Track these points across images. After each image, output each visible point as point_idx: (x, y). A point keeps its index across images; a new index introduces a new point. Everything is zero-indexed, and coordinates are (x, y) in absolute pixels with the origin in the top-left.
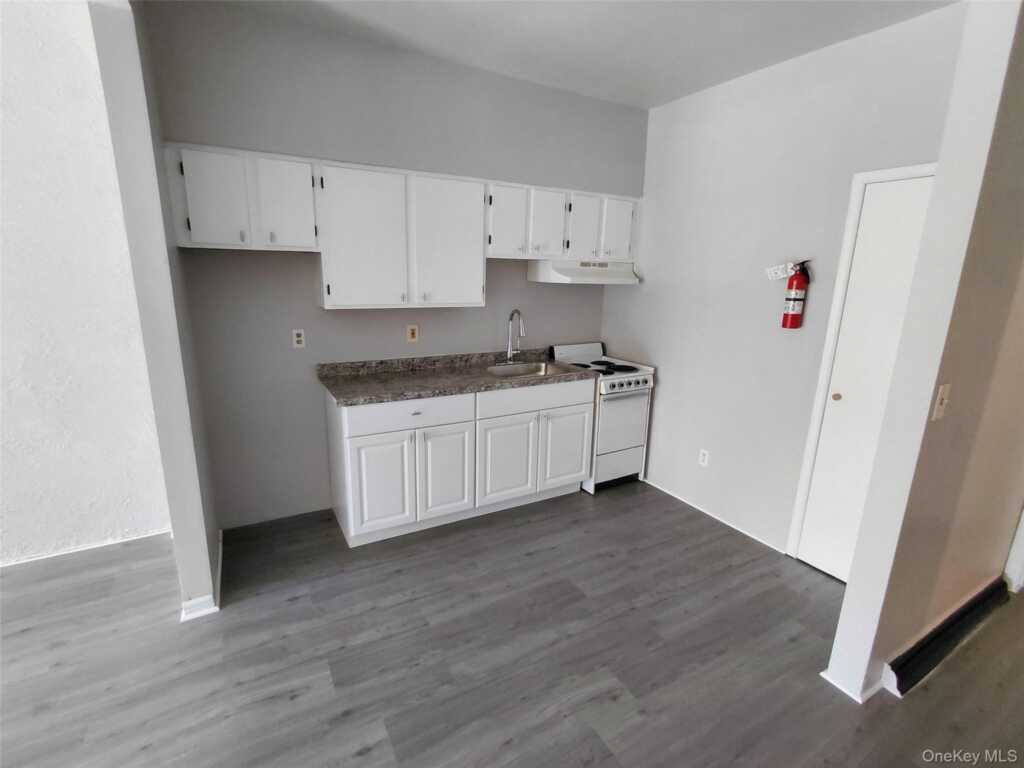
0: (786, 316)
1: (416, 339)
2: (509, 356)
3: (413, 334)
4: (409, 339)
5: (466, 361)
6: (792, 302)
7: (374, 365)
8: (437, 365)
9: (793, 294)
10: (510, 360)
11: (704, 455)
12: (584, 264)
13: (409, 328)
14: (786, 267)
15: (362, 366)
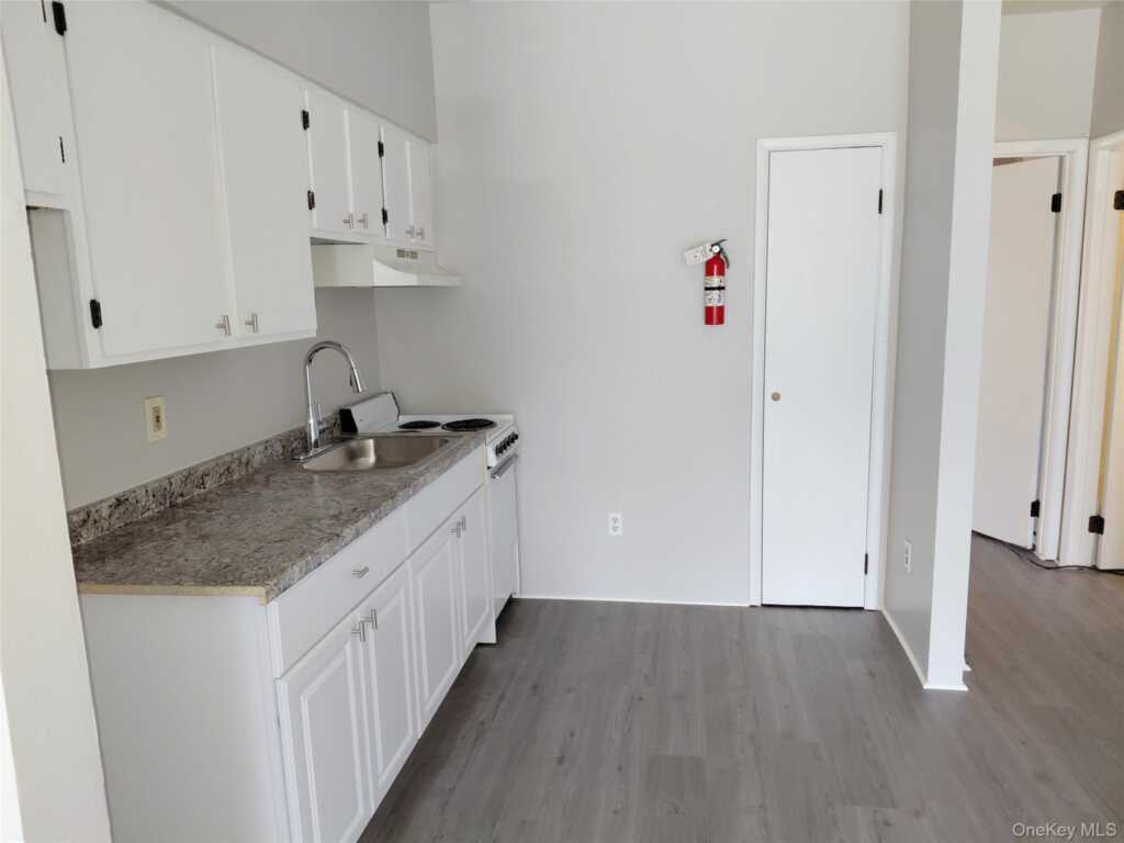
0: (709, 311)
1: (162, 434)
2: (313, 440)
3: (158, 419)
4: (152, 435)
5: (247, 463)
6: (717, 292)
7: (105, 513)
8: (210, 484)
9: (715, 281)
10: (316, 445)
11: (615, 520)
12: (401, 253)
13: (149, 405)
14: (705, 248)
15: (85, 521)
